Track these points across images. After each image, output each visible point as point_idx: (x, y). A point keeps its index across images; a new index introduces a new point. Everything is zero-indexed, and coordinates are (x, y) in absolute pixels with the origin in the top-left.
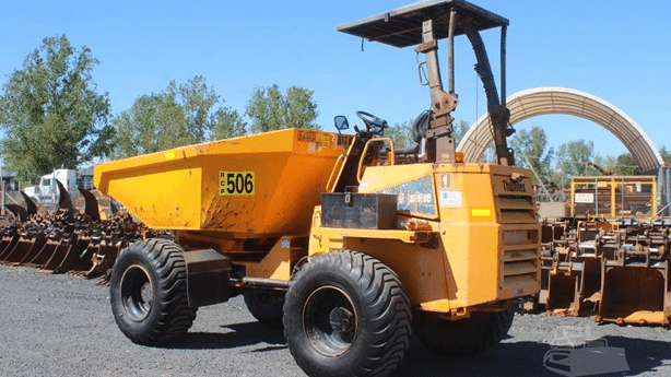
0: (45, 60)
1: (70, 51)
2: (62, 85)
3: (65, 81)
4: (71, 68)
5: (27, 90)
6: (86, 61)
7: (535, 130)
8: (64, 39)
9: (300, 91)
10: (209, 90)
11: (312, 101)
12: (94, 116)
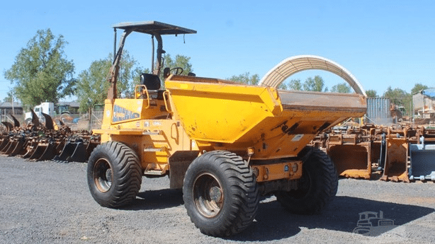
0: (39, 42)
1: (52, 37)
2: (48, 56)
3: (49, 54)
4: (53, 47)
5: (29, 59)
6: (61, 43)
7: (317, 78)
8: (49, 30)
9: (182, 57)
10: (131, 58)
11: (189, 63)
12: (65, 73)
